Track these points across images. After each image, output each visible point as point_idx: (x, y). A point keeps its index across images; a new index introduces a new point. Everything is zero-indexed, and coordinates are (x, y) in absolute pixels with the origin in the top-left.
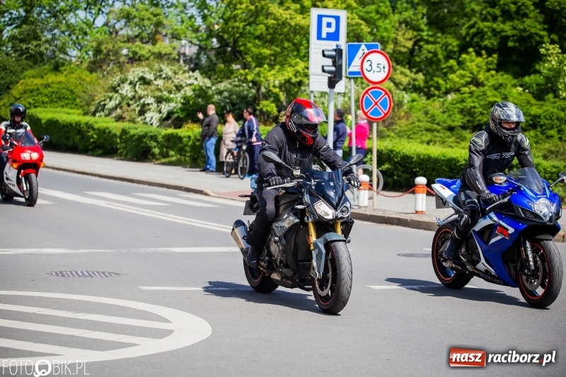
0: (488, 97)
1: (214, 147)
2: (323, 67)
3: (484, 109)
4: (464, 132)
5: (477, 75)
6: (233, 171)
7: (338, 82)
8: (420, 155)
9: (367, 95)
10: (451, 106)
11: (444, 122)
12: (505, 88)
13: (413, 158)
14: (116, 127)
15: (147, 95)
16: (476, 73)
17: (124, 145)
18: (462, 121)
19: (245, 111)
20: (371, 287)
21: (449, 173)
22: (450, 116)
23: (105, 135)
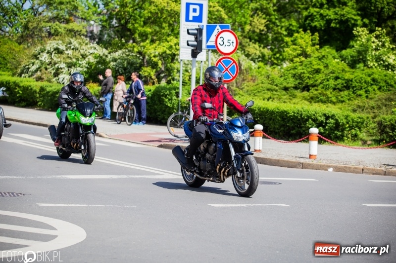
0: (313, 65)
1: (110, 101)
2: (188, 41)
3: (311, 74)
4: (296, 91)
5: (306, 49)
6: (123, 119)
7: (199, 53)
8: (260, 108)
9: (220, 63)
10: (286, 72)
11: (281, 84)
12: (327, 59)
13: (255, 110)
14: (36, 85)
15: (61, 62)
16: (305, 47)
17: (42, 99)
18: (294, 83)
19: (133, 74)
20: (211, 205)
21: (282, 122)
22: (285, 79)
23: (28, 91)
